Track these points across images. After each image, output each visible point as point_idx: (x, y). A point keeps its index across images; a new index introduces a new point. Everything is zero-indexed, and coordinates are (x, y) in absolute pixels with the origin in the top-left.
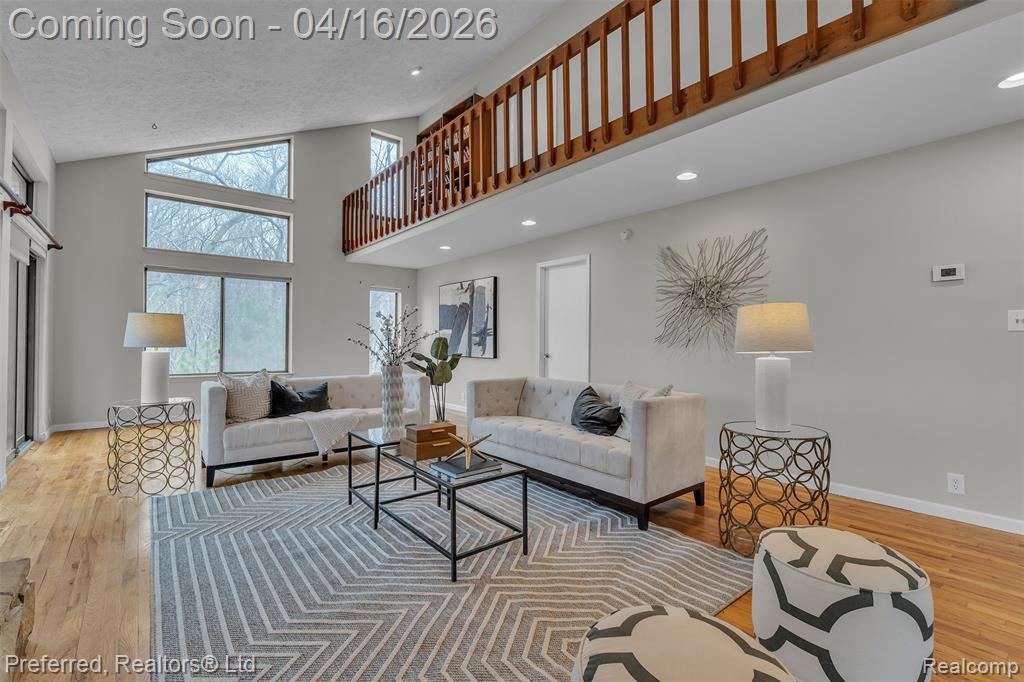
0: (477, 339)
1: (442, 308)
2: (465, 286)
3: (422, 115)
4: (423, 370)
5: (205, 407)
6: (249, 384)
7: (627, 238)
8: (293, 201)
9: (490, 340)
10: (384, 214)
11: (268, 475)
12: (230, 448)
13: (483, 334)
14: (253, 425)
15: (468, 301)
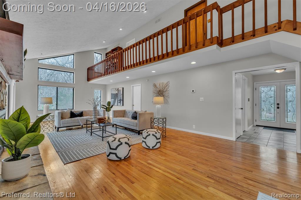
0: (119, 101)
1: (112, 94)
2: (117, 89)
3: (108, 48)
4: (105, 108)
5: (56, 116)
6: (66, 111)
7: (148, 81)
8: (75, 69)
9: (122, 102)
10: (98, 72)
11: (70, 129)
12: (62, 124)
13: (120, 100)
14: (67, 119)
15: (117, 93)
